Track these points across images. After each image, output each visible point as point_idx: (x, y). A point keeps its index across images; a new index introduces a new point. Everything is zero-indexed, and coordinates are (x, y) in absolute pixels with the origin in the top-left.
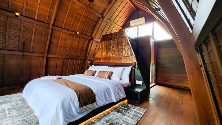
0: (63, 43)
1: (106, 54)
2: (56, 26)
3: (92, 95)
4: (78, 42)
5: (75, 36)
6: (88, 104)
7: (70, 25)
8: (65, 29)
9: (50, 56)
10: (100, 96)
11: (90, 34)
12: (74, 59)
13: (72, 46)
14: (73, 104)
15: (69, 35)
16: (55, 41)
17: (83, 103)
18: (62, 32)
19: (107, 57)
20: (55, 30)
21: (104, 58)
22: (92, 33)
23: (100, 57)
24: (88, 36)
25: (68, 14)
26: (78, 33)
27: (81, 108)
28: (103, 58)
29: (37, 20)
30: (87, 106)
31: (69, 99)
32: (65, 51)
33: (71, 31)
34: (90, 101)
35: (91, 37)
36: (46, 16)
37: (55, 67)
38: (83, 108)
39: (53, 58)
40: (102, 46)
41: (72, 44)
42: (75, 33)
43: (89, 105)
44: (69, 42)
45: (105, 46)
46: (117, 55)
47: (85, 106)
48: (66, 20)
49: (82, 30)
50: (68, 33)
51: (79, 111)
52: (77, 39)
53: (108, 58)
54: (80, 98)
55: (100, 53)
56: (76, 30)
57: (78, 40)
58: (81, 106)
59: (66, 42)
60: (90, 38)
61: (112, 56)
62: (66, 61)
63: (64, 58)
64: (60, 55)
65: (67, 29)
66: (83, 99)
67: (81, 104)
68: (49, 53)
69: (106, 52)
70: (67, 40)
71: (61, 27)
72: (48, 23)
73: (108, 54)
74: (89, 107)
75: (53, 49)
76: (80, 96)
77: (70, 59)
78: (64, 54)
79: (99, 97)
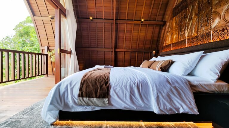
0: (128, 35)
1: (177, 36)
2: (120, 20)
3: (104, 86)
4: (145, 32)
5: (140, 25)
6: (93, 97)
7: (134, 13)
8: (128, 20)
9: (118, 50)
10: (120, 92)
11: (161, 17)
12: (142, 52)
13: (138, 38)
14: (72, 89)
15: (133, 25)
16: (121, 35)
17: (86, 92)
18: (126, 24)
19: (180, 40)
20: (119, 23)
21: (176, 43)
22: (164, 15)
23: (169, 43)
24: (157, 21)
25: (129, 2)
26: (143, 20)
27: (81, 98)
28: (173, 44)
29: (104, 19)
30: (92, 99)
31: (69, 82)
32: (131, 44)
33: (135, 20)
34: (98, 94)
35: (162, 21)
36: (110, 12)
37: (123, 61)
38: (83, 99)
39: (121, 53)
40: (172, 24)
41: (138, 35)
42: (140, 21)
43: (95, 99)
44: (135, 33)
45: (176, 23)
46: (197, 33)
47: (88, 98)
48: (128, 10)
49: (149, 15)
50: (132, 24)
51: (76, 101)
52: (144, 28)
53: (182, 42)
54: (83, 84)
55: (170, 37)
56: (141, 18)
57: (145, 30)
58: (81, 95)
59: (131, 34)
60: (162, 23)
61: (187, 37)
62: (133, 54)
63: (131, 52)
64: (126, 49)
65: (130, 20)
66: (87, 87)
67: (82, 93)
68: (117, 48)
69: (178, 33)
70: (132, 31)
71: (124, 19)
72: (113, 18)
73: (181, 36)
74: (93, 101)
75: (120, 44)
76: (85, 82)
77: (138, 52)
78: (131, 48)
79: (117, 91)
